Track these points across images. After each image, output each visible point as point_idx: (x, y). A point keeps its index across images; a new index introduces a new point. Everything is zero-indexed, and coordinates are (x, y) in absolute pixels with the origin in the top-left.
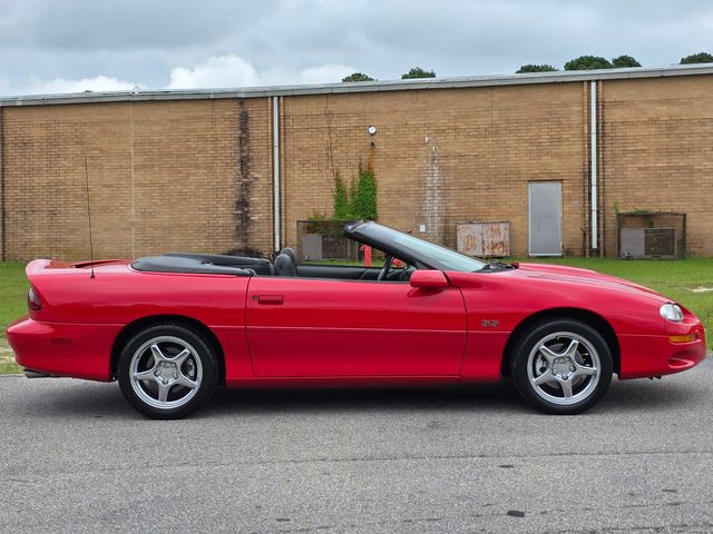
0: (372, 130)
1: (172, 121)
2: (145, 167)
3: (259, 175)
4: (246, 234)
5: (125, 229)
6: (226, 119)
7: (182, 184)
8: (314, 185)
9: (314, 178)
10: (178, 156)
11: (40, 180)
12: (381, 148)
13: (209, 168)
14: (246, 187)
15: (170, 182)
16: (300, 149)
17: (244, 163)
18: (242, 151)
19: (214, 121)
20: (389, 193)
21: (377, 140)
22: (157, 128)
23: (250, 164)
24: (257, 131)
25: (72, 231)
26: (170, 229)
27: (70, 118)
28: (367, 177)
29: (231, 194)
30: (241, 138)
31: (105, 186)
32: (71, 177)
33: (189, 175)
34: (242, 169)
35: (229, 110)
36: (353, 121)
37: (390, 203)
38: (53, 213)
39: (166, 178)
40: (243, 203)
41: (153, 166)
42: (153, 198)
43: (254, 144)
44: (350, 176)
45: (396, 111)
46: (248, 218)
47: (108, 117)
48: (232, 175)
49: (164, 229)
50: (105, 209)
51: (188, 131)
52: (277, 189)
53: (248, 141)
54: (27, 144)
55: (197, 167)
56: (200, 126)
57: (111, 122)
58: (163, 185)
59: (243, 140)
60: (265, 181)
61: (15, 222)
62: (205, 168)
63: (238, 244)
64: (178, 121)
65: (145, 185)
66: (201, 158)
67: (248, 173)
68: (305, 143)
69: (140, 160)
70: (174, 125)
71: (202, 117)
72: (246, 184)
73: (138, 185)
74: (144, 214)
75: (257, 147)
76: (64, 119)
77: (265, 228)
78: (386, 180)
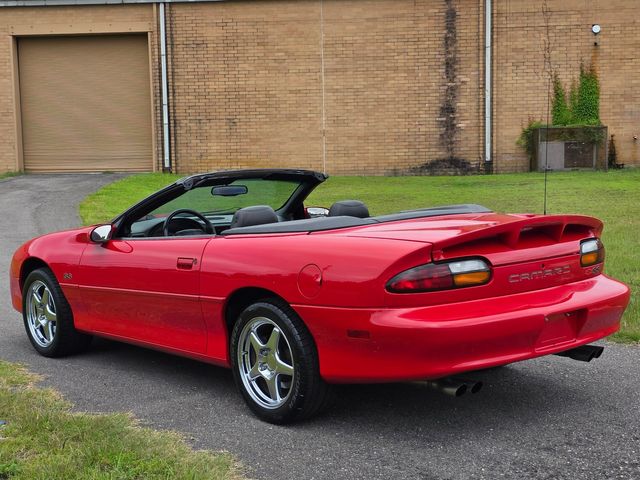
0: (596, 29)
1: (368, 20)
2: (336, 70)
3: (466, 78)
4: (452, 143)
5: (313, 139)
6: (430, 18)
7: (379, 89)
8: (528, 88)
9: (528, 81)
10: (375, 58)
11: (215, 85)
12: (605, 48)
13: (410, 71)
14: (452, 92)
15: (365, 87)
16: (515, 50)
17: (450, 66)
18: (449, 53)
19: (416, 20)
20: (612, 97)
21: (600, 40)
22: (350, 28)
23: (456, 66)
24: (465, 30)
25: (255, 141)
26: (366, 138)
27: (250, 17)
28: (589, 79)
29: (434, 99)
30: (446, 39)
31: (291, 92)
32: (252, 82)
33: (386, 79)
34: (447, 72)
35: (433, 7)
36: (574, 19)
37: (614, 107)
38: (232, 122)
39: (361, 83)
40: (448, 110)
41: (346, 70)
42: (346, 104)
43: (461, 44)
44: (569, 79)
45: (622, 8)
46: (454, 125)
47: (293, 15)
48: (436, 78)
49: (359, 138)
50: (291, 118)
51: (387, 31)
52: (488, 94)
53: (455, 41)
54: (200, 44)
55: (396, 70)
56: (401, 25)
57: (298, 21)
58: (357, 90)
59: (450, 40)
60: (474, 85)
61: (189, 131)
62: (405, 72)
63: (442, 154)
64: (375, 19)
65: (337, 91)
66: (401, 60)
67: (455, 77)
68: (519, 44)
69: (331, 63)
70: (370, 24)
71: (403, 15)
72: (452, 89)
73: (328, 91)
74: (336, 121)
75: (465, 49)
76: (243, 17)
77: (473, 135)
78: (609, 83)
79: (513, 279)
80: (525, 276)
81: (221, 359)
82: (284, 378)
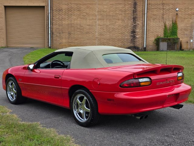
0: (177, 9)
1: (111, 4)
2: (101, 19)
3: (139, 23)
4: (134, 42)
5: (94, 39)
6: (129, 4)
7: (114, 25)
8: (157, 26)
9: (157, 24)
10: (112, 16)
11: (65, 22)
12: (180, 15)
13: (123, 20)
14: (135, 27)
15: (109, 24)
16: (153, 15)
17: (135, 19)
18: (134, 15)
19: (125, 5)
20: (181, 30)
21: (179, 13)
22: (105, 7)
23: (136, 19)
24: (139, 8)
25: (76, 39)
26: (109, 40)
27: (76, 2)
28: (175, 24)
29: (130, 29)
30: (134, 11)
31: (87, 25)
32: (76, 22)
33: (116, 22)
34: (134, 21)
35: (130, 1)
36: (171, 6)
37: (182, 33)
38: (70, 34)
40: (134, 32)
41: (104, 19)
42: (104, 29)
43: (138, 13)
44: (169, 23)
45: (185, 4)
46: (135, 37)
47: (88, 2)
48: (130, 23)
49: (107, 40)
50: (87, 33)
51: (116, 8)
52: (145, 28)
53: (136, 12)
54: (61, 10)
55: (119, 20)
56: (121, 6)
57: (90, 4)
58: (107, 25)
59: (135, 11)
60: (141, 25)
61: (57, 36)
62: (121, 20)
63: (131, 45)
64: (113, 4)
65: (101, 25)
66: (120, 17)
67: (136, 22)
68: (155, 13)
69: (100, 17)
70: (111, 6)
71: (121, 3)
72: (135, 26)
73: (98, 25)
74: (101, 34)
75: (139, 14)
76: (74, 2)
77: (140, 39)
78: (181, 25)
79: (158, 84)
80: (161, 83)
81: (68, 106)
82: (87, 113)
